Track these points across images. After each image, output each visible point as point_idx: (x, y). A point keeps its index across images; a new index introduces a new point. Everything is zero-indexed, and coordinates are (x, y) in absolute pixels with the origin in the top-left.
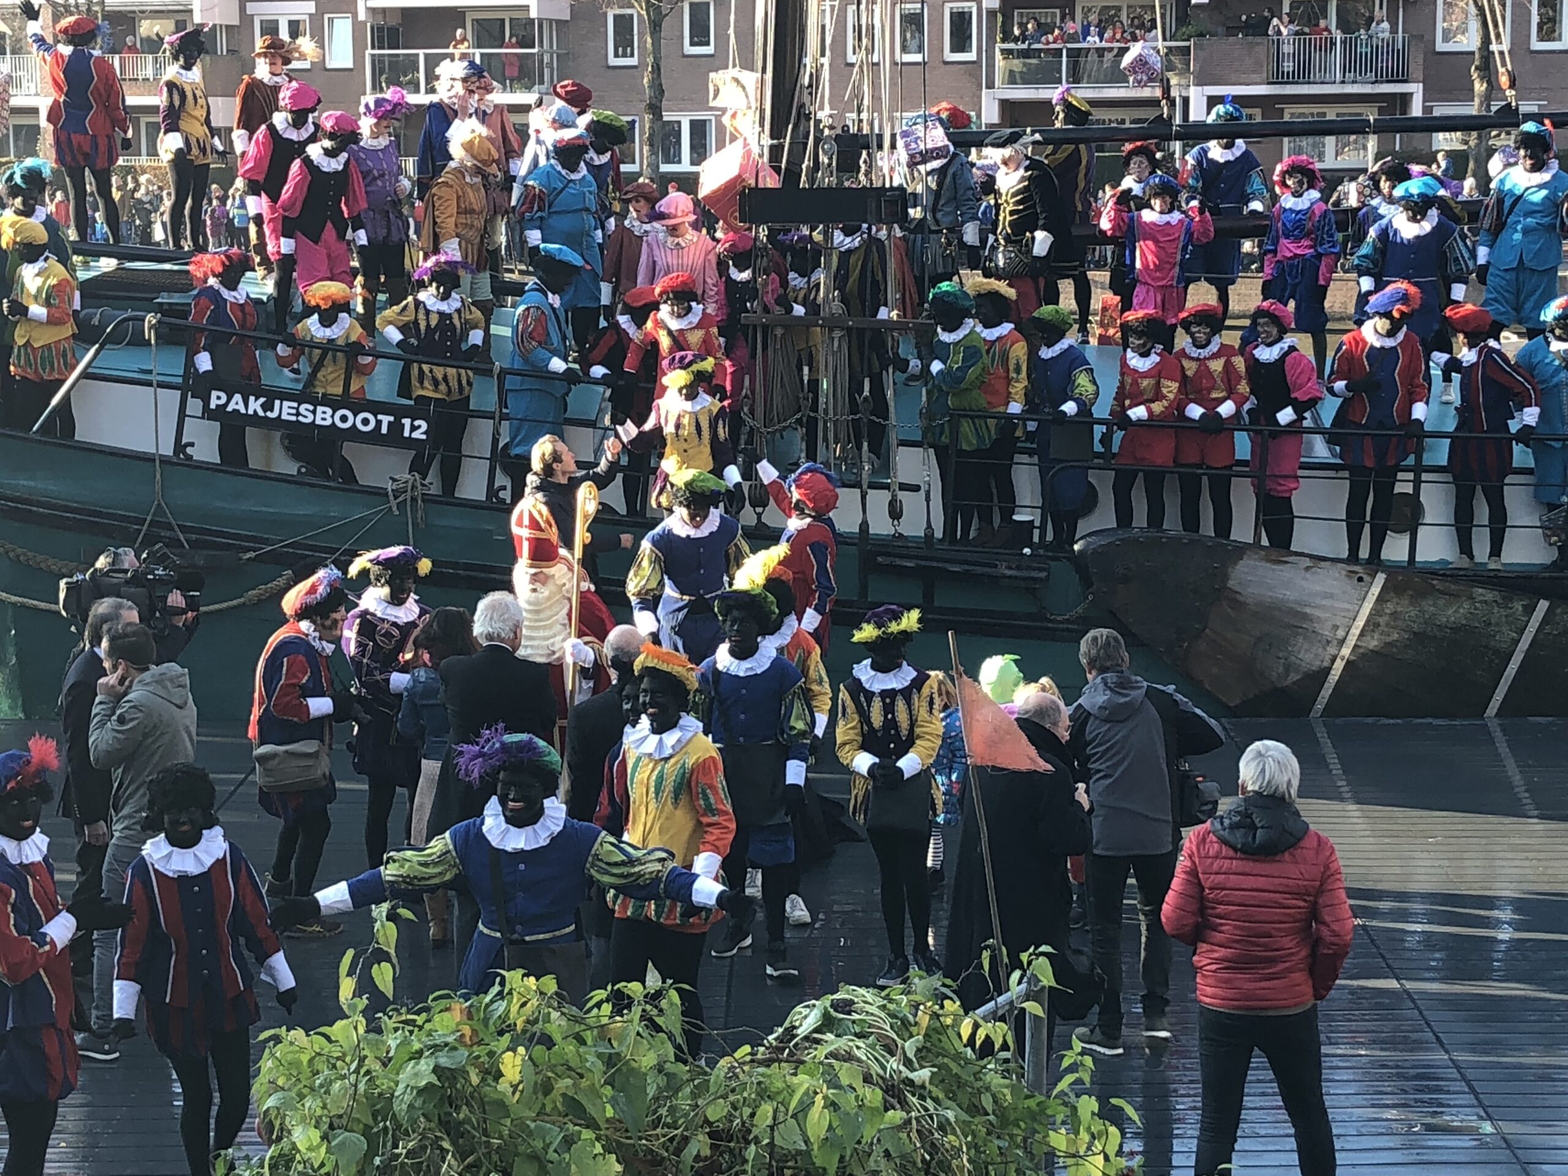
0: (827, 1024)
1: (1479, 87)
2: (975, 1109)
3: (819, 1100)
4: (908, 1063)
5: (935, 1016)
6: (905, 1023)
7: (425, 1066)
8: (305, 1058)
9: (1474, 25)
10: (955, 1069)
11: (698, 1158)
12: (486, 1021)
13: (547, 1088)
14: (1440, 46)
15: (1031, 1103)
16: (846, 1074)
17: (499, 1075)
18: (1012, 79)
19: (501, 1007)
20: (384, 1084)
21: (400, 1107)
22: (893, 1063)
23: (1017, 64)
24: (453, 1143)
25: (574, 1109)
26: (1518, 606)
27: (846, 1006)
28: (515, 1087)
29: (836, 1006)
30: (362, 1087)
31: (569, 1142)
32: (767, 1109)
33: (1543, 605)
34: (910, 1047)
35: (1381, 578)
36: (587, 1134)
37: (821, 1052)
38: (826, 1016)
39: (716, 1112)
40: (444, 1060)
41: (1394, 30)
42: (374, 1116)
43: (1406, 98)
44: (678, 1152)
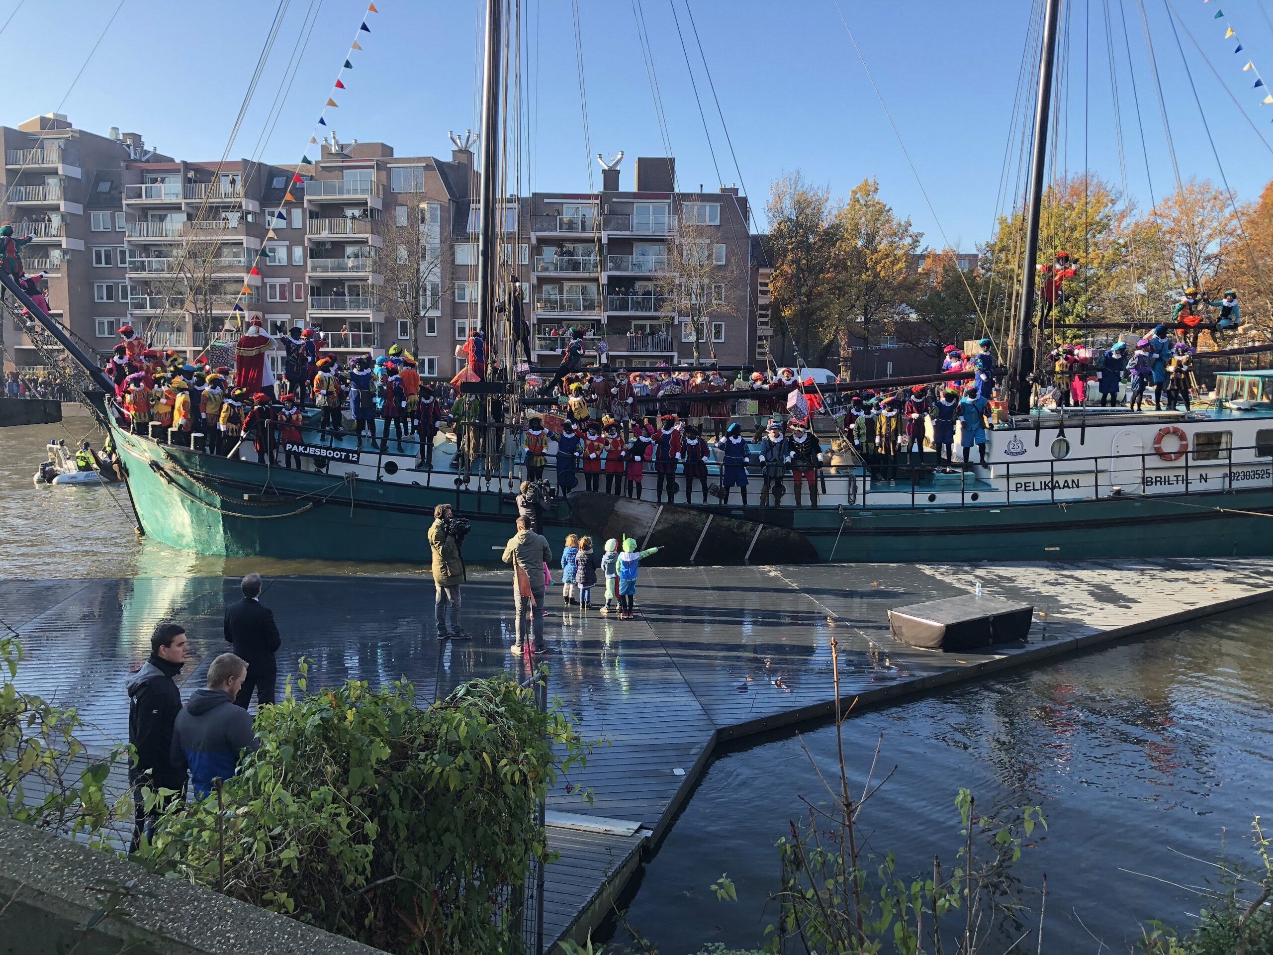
0: (468, 692)
1: (696, 354)
2: (520, 721)
3: (463, 723)
4: (497, 706)
5: (507, 687)
6: (496, 691)
7: (317, 717)
8: (272, 715)
9: (694, 334)
10: (514, 706)
11: (420, 745)
12: (341, 698)
13: (364, 722)
14: (683, 340)
15: (541, 716)
16: (474, 711)
17: (346, 718)
18: (542, 347)
19: (347, 693)
20: (302, 724)
21: (308, 733)
22: (491, 706)
23: (543, 342)
24: (328, 745)
25: (375, 731)
26: (704, 516)
27: (475, 686)
28: (351, 723)
29: (472, 686)
30: (293, 726)
31: (372, 742)
32: (445, 727)
33: (711, 516)
34: (498, 700)
35: (661, 507)
36: (378, 740)
37: (465, 704)
38: (467, 690)
39: (426, 728)
40: (324, 715)
41: (668, 334)
42: (298, 735)
43: (672, 357)
44: (412, 743)
